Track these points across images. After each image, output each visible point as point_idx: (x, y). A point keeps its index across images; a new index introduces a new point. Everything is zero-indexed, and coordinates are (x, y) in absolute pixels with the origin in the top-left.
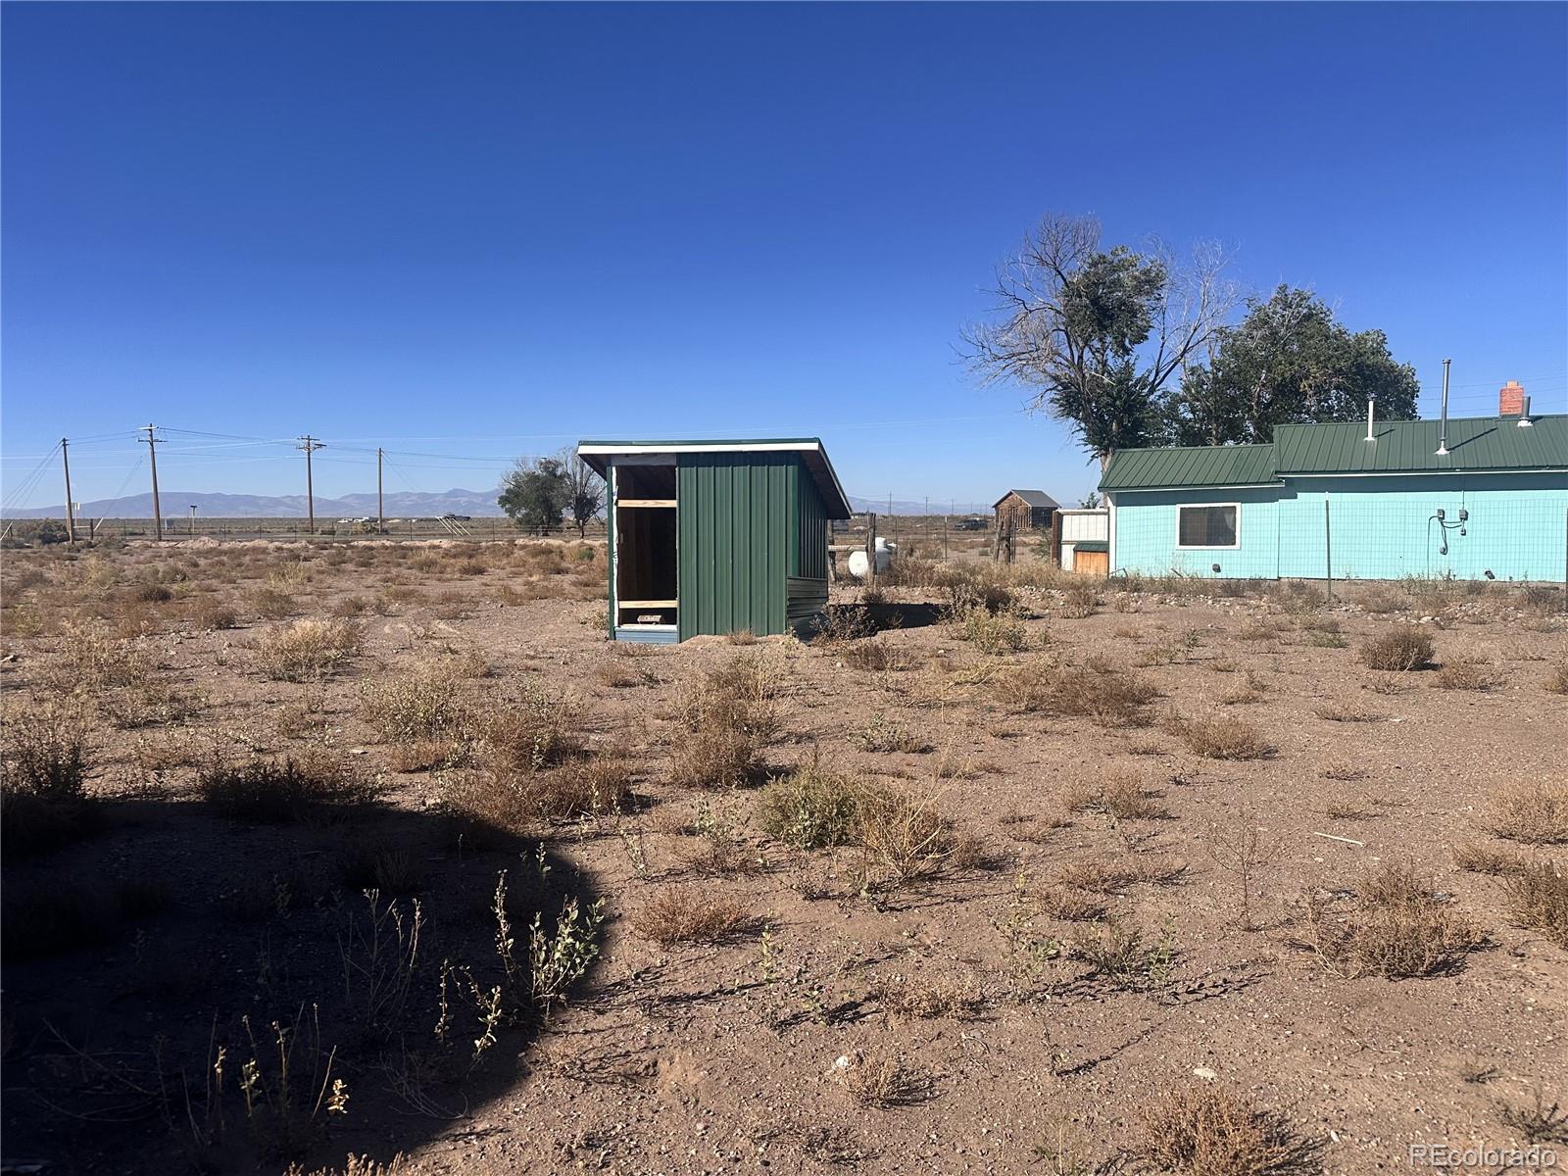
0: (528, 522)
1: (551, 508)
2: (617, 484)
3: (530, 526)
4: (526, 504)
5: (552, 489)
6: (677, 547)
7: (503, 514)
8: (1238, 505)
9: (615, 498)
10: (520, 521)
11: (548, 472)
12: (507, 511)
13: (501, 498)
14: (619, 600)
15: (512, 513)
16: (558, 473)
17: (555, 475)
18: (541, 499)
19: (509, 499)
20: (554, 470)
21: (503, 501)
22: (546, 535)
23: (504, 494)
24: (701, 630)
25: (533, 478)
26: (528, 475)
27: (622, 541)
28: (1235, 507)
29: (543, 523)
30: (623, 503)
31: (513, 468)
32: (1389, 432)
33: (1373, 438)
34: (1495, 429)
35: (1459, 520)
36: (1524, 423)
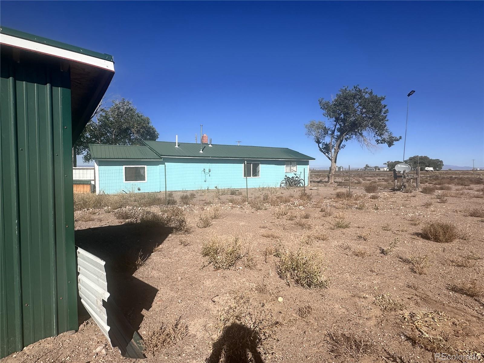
28: (144, 167)
32: (179, 145)
33: (178, 147)
34: (205, 147)
35: (208, 172)
36: (210, 146)
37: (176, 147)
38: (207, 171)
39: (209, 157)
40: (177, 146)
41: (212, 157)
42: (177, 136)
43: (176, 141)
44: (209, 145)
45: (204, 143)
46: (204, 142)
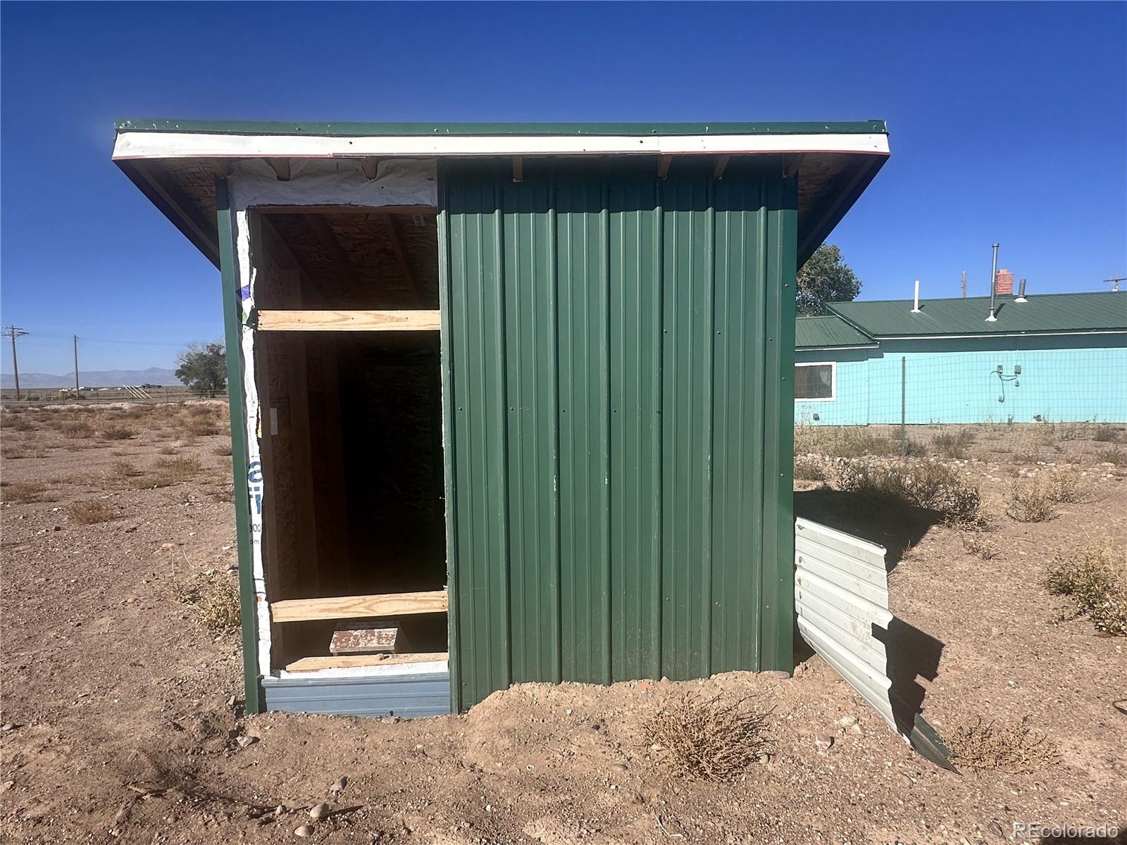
0: (199, 388)
1: (216, 377)
2: (253, 263)
3: (200, 391)
4: (197, 375)
5: (217, 364)
6: (446, 443)
7: (179, 383)
8: (834, 364)
9: (248, 304)
10: (192, 387)
11: (213, 352)
12: (182, 380)
13: (177, 371)
14: (271, 599)
15: (186, 382)
16: (221, 354)
17: (219, 355)
18: (208, 372)
19: (183, 373)
20: (218, 351)
21: (179, 373)
22: (213, 397)
23: (180, 368)
24: (519, 669)
25: (202, 357)
26: (197, 355)
27: (274, 431)
28: (831, 366)
29: (210, 388)
30: (275, 320)
31: (186, 350)
32: (922, 306)
33: (919, 311)
34: (1002, 305)
35: (1014, 374)
36: (1021, 300)
37: (912, 311)
38: (1009, 371)
39: (1019, 332)
40: (916, 310)
41: (1027, 332)
42: (917, 283)
43: (914, 297)
44: (1017, 297)
45: (999, 295)
46: (1000, 291)
